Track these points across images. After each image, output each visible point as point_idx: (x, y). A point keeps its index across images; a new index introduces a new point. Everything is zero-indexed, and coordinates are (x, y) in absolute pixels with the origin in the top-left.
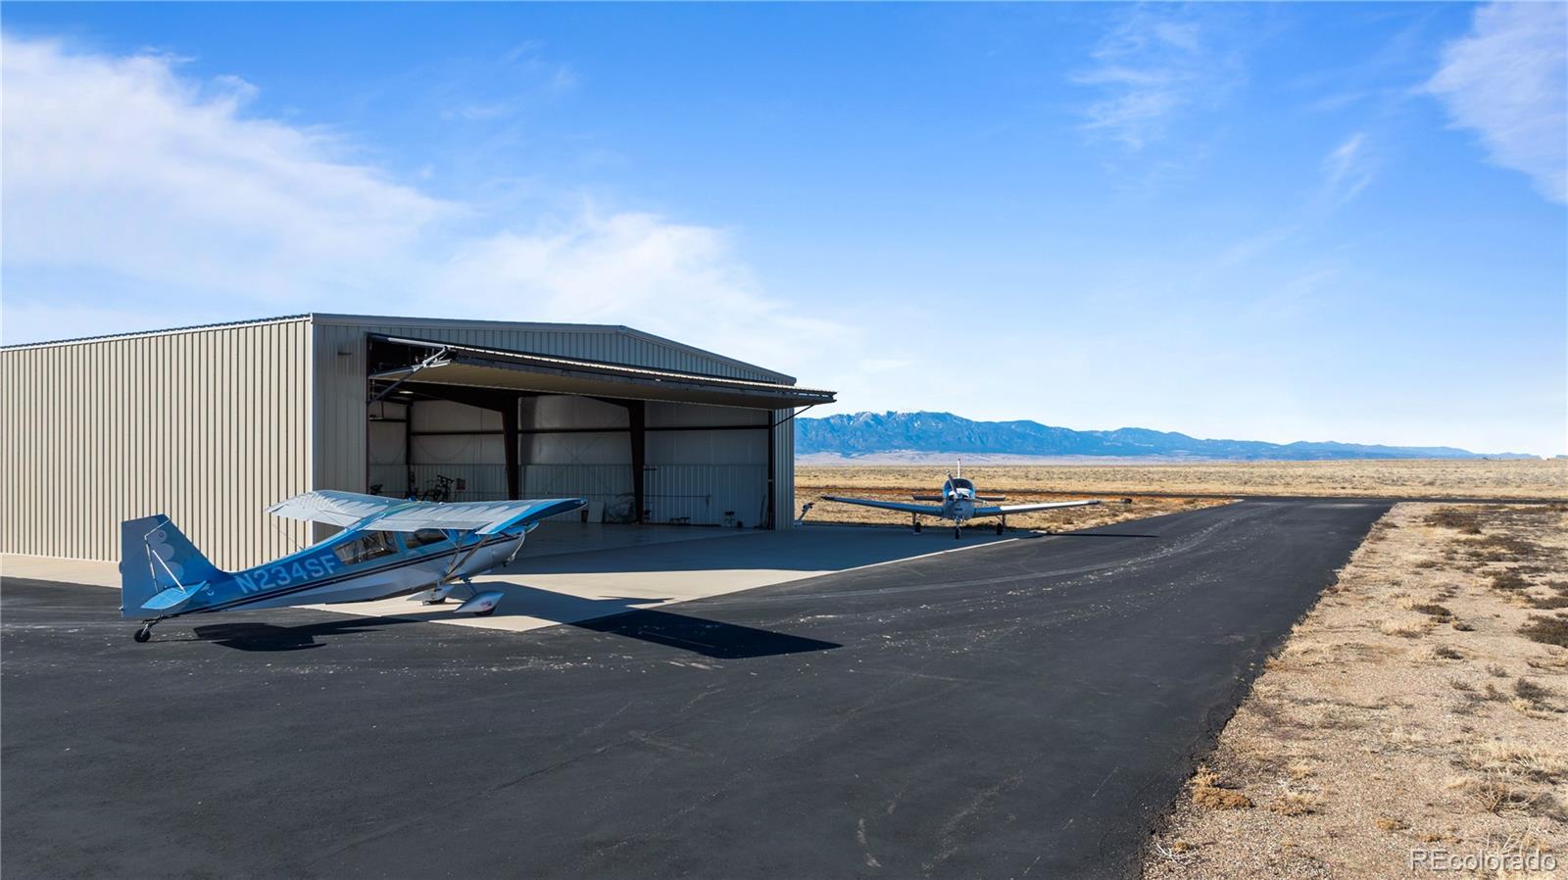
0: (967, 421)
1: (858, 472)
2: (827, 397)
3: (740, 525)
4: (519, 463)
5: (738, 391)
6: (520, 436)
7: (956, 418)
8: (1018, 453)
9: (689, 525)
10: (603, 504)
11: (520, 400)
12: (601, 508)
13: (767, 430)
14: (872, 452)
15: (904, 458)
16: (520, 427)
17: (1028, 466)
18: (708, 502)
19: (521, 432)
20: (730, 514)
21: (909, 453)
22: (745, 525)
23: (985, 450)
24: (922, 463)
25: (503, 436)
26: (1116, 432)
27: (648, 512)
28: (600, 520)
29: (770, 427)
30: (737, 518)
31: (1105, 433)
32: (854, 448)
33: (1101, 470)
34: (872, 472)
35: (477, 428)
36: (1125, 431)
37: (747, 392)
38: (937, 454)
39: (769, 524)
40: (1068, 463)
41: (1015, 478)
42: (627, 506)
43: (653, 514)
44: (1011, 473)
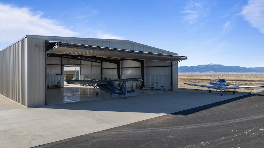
0: (224, 66)
1: (202, 76)
2: (185, 58)
3: (165, 89)
4: (120, 75)
5: (158, 56)
6: (120, 69)
7: (222, 65)
8: (235, 72)
9: (153, 89)
10: (136, 84)
11: (120, 61)
12: (136, 85)
13: (170, 67)
14: (206, 72)
15: (212, 73)
16: (120, 67)
17: (237, 74)
18: (158, 84)
19: (121, 68)
20: (163, 87)
21: (213, 72)
22: (166, 89)
23: (228, 71)
24: (215, 74)
25: (117, 69)
26: (255, 68)
27: (145, 86)
28: (135, 87)
29: (171, 66)
30: (164, 88)
31: (253, 68)
32: (202, 71)
33: (253, 75)
34: (205, 76)
35: (113, 67)
36: (258, 68)
37: (161, 56)
38: (218, 72)
39: (171, 90)
40: (246, 74)
41: (235, 77)
42: (141, 84)
43: (146, 86)
44: (234, 76)
